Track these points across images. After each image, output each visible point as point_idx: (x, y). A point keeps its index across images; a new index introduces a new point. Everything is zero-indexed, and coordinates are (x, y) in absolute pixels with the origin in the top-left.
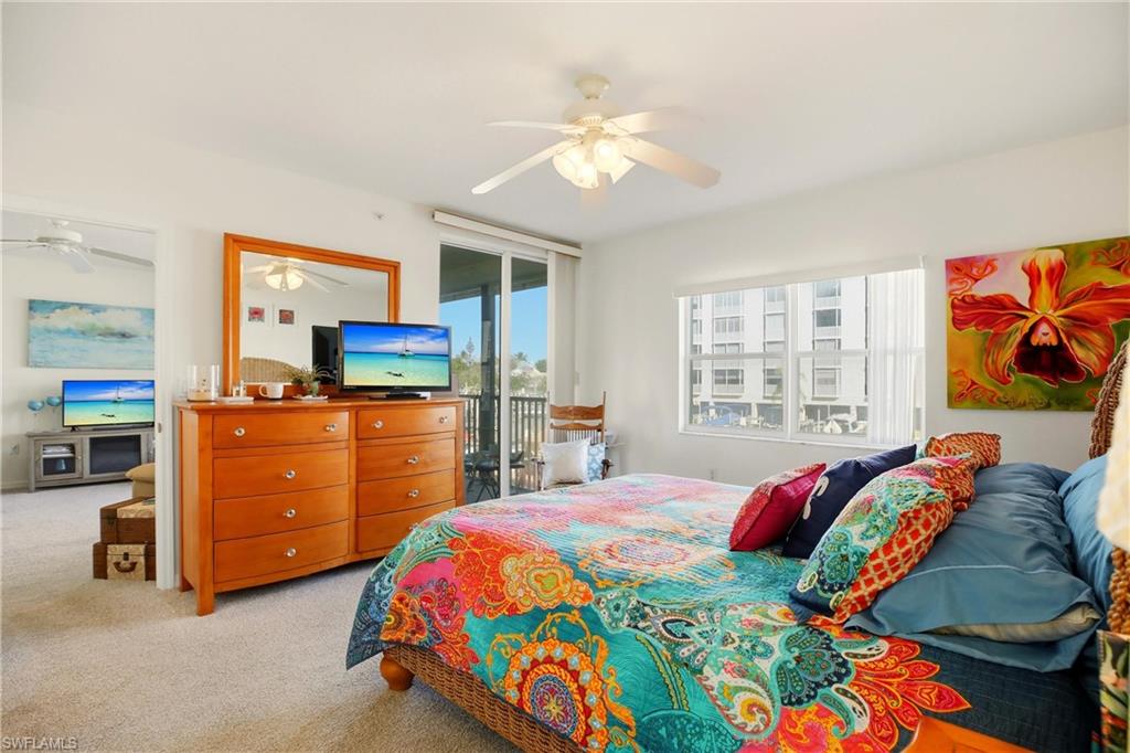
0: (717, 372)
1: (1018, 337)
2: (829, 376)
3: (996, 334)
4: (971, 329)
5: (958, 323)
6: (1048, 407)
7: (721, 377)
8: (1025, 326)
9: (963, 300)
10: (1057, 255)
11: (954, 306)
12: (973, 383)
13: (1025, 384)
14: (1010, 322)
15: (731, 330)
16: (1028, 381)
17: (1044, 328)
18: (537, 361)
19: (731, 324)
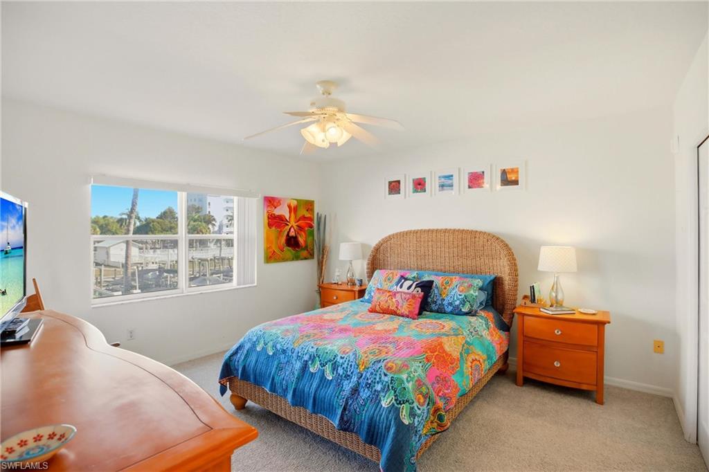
1: (286, 233)
3: (281, 231)
4: (274, 228)
5: (270, 225)
6: (293, 260)
8: (288, 228)
9: (271, 215)
10: (295, 202)
11: (269, 218)
12: (274, 252)
13: (289, 251)
14: (284, 226)
16: (288, 250)
17: (292, 230)
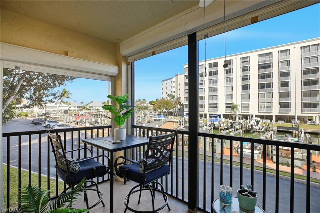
0: (210, 104)
2: (246, 105)
7: (211, 106)
15: (214, 91)
18: (149, 101)
19: (214, 89)
